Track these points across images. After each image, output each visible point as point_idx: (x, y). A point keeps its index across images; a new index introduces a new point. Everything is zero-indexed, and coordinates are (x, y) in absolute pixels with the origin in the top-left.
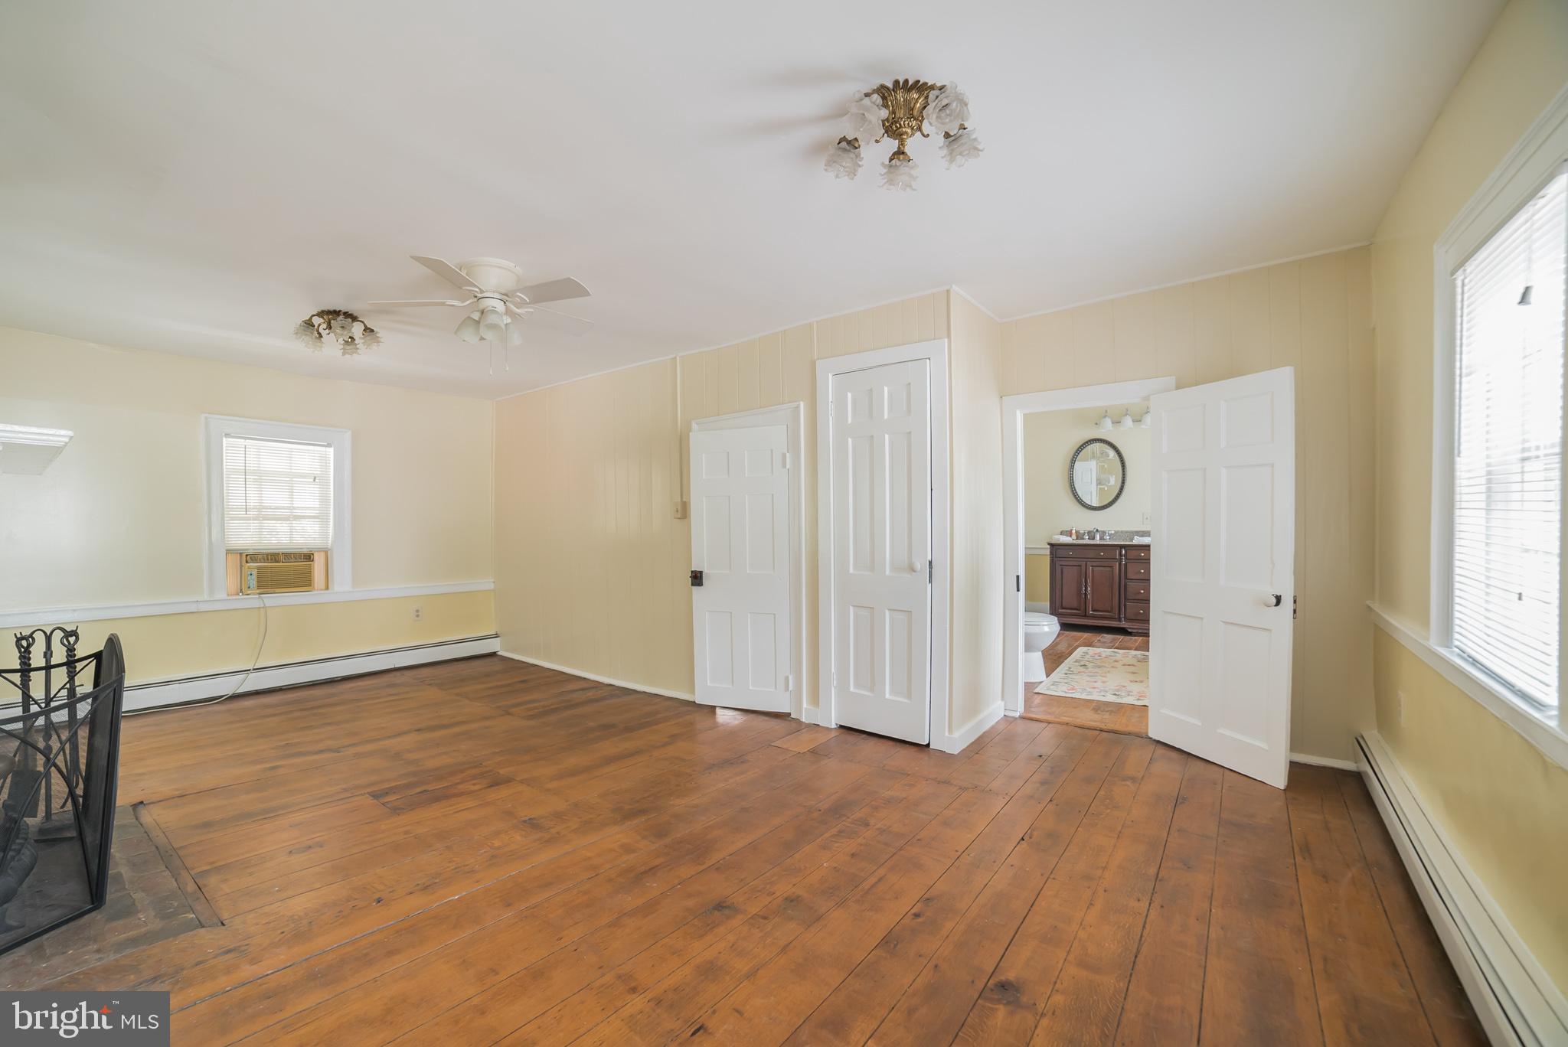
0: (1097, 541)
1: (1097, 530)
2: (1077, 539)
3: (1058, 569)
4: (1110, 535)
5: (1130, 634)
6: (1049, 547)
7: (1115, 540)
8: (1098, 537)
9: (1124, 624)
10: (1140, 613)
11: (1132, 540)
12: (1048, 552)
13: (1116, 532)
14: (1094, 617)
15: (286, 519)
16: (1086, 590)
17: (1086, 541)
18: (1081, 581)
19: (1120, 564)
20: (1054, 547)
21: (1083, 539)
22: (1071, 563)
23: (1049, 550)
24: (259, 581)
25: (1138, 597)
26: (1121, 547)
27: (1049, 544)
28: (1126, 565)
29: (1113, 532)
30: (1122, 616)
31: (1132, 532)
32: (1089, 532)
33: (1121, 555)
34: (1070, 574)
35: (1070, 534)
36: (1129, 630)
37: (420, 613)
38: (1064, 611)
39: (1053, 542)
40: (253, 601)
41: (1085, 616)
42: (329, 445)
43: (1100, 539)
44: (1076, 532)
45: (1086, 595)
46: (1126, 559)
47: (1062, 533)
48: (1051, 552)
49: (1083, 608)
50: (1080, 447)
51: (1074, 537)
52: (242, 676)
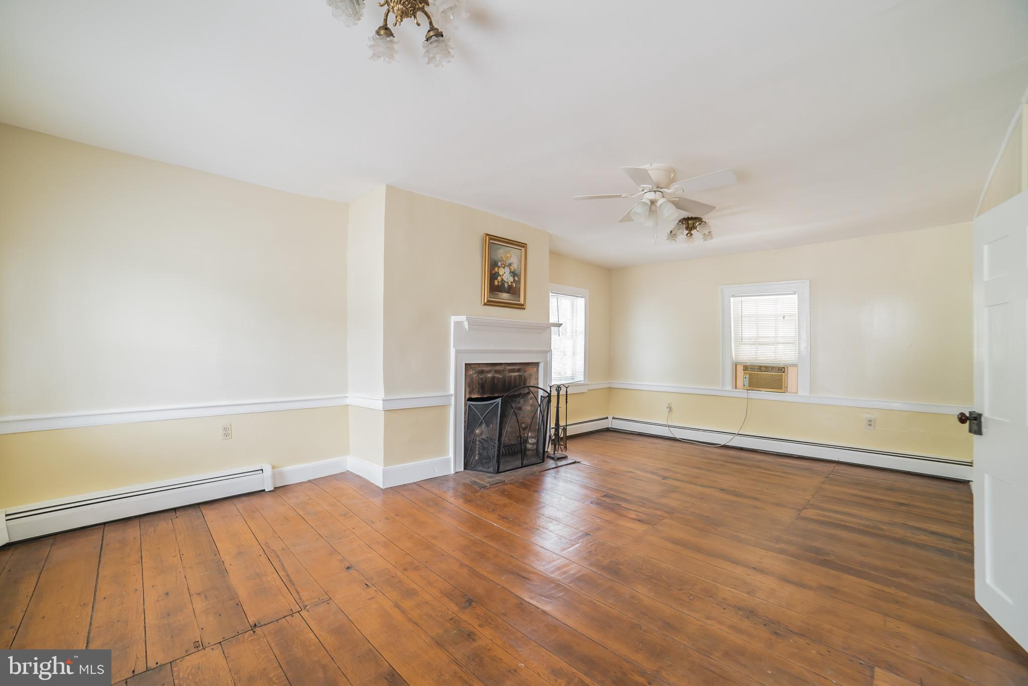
15: (773, 344)
24: (750, 382)
37: (872, 423)
40: (742, 393)
42: (795, 293)
52: (731, 437)
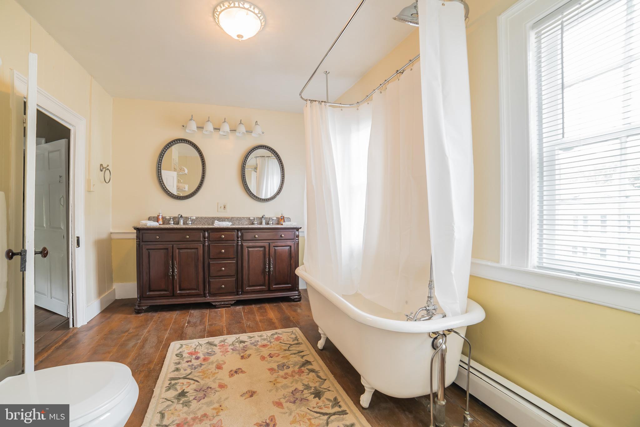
0: (181, 225)
1: (181, 216)
2: (163, 224)
3: (145, 252)
4: (192, 220)
5: (215, 307)
6: (135, 231)
7: (196, 224)
8: (182, 222)
9: (209, 299)
10: (222, 288)
11: (213, 224)
12: (134, 236)
13: (197, 218)
14: (181, 296)
16: (173, 271)
17: (172, 225)
18: (168, 264)
19: (204, 245)
20: (140, 231)
21: (169, 224)
22: (157, 247)
23: (135, 235)
25: (219, 274)
26: (204, 230)
27: (135, 228)
28: (209, 246)
29: (195, 218)
30: (207, 292)
31: (213, 218)
32: (174, 218)
33: (204, 238)
34: (157, 258)
35: (157, 219)
36: (213, 304)
38: (152, 293)
39: (140, 226)
41: (173, 295)
43: (184, 224)
44: (163, 218)
45: (173, 276)
46: (209, 241)
47: (150, 219)
48: (137, 237)
49: (170, 287)
50: (168, 145)
51: (161, 222)
